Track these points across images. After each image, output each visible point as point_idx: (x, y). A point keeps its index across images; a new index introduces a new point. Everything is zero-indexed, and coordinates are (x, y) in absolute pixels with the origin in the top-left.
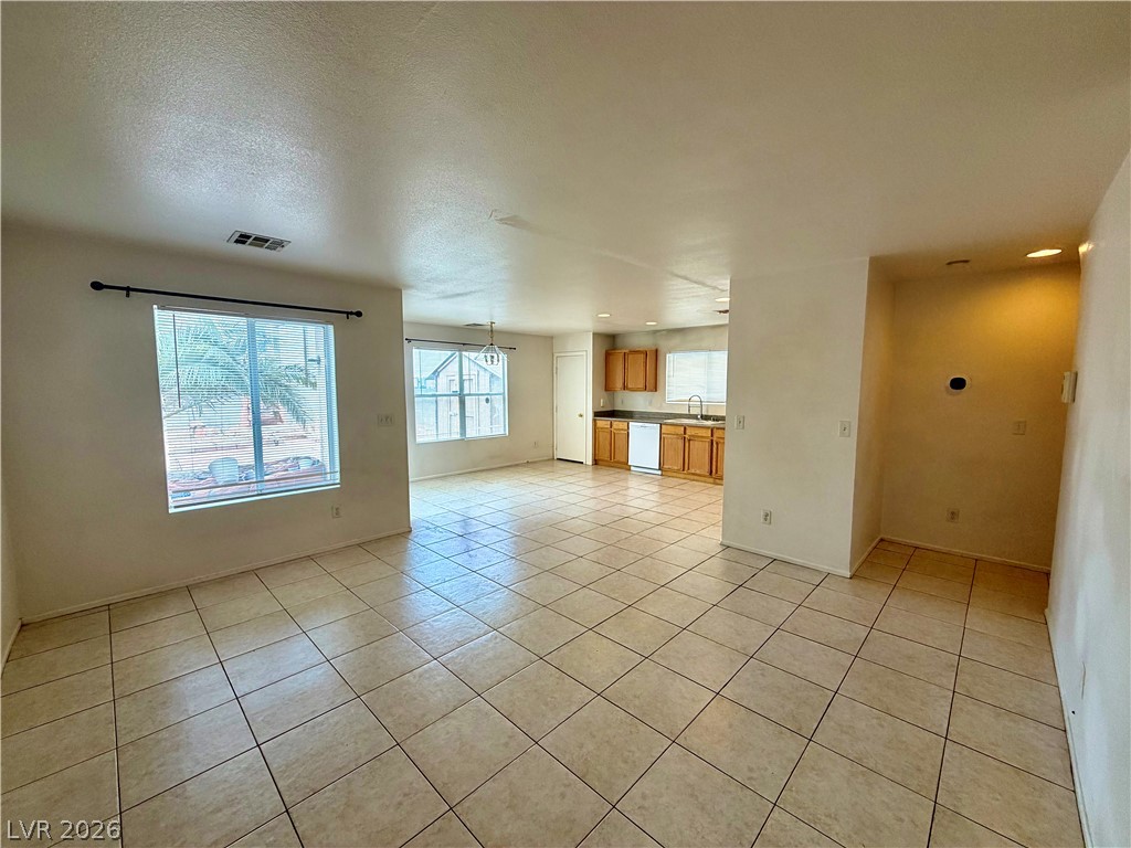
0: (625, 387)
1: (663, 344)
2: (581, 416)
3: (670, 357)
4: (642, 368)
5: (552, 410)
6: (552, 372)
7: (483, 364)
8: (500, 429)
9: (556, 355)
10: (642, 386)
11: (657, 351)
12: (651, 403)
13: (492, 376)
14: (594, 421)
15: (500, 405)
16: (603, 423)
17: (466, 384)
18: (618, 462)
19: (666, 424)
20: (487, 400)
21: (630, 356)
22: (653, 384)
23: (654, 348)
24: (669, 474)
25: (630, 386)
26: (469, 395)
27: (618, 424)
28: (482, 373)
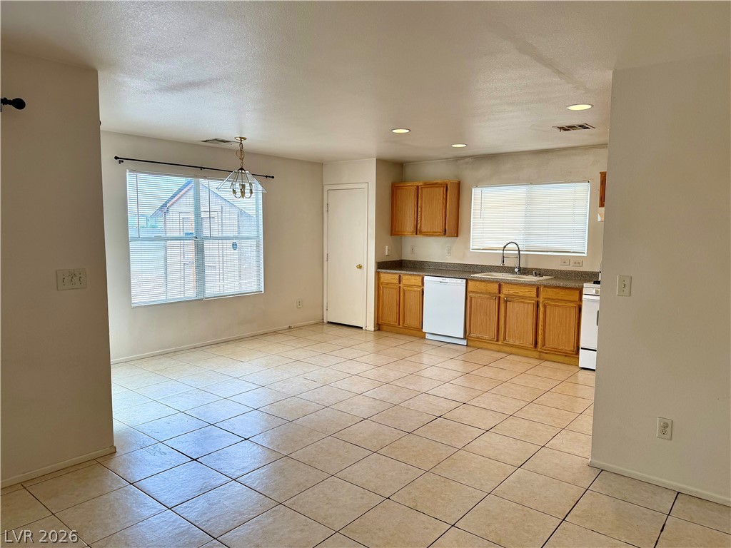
0: (417, 231)
1: (468, 175)
2: (360, 267)
3: (476, 192)
4: (440, 206)
5: (322, 259)
6: (322, 211)
7: (229, 195)
8: (252, 282)
9: (326, 188)
10: (439, 229)
11: (459, 184)
12: (450, 252)
13: (241, 213)
14: (378, 274)
15: (253, 252)
16: (390, 276)
17: (206, 223)
18: (409, 328)
19: (473, 280)
20: (234, 246)
21: (425, 192)
22: (454, 226)
23: (456, 180)
24: (477, 344)
25: (424, 229)
26: (210, 238)
27: (409, 278)
28: (227, 208)
